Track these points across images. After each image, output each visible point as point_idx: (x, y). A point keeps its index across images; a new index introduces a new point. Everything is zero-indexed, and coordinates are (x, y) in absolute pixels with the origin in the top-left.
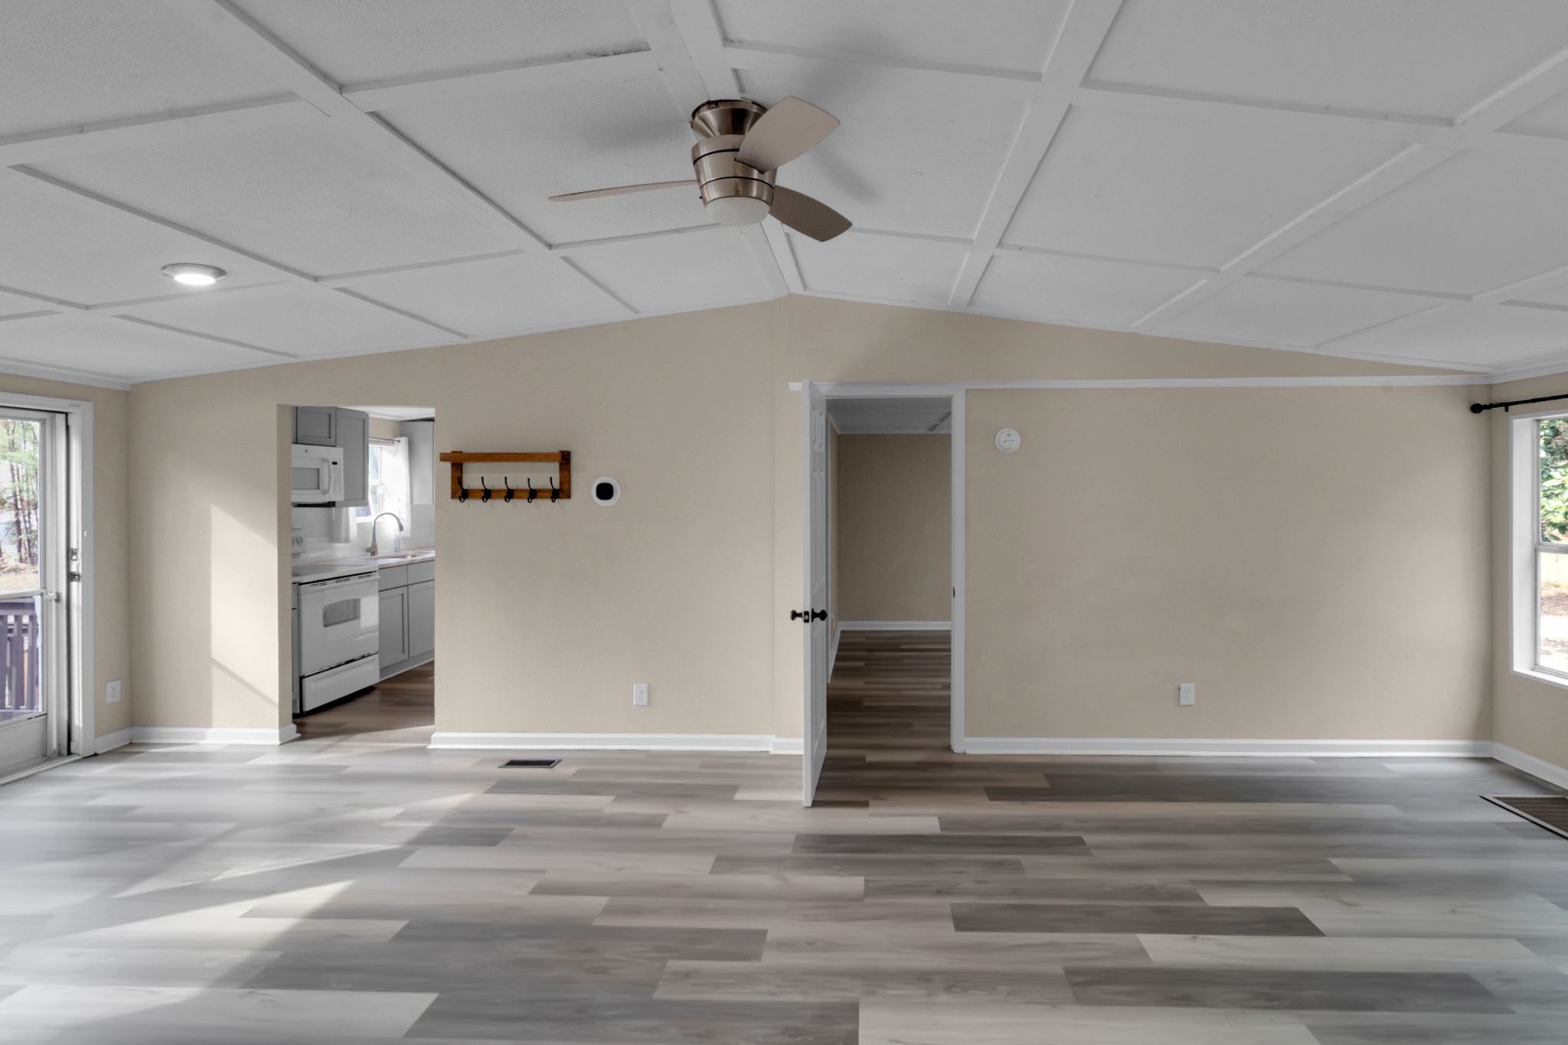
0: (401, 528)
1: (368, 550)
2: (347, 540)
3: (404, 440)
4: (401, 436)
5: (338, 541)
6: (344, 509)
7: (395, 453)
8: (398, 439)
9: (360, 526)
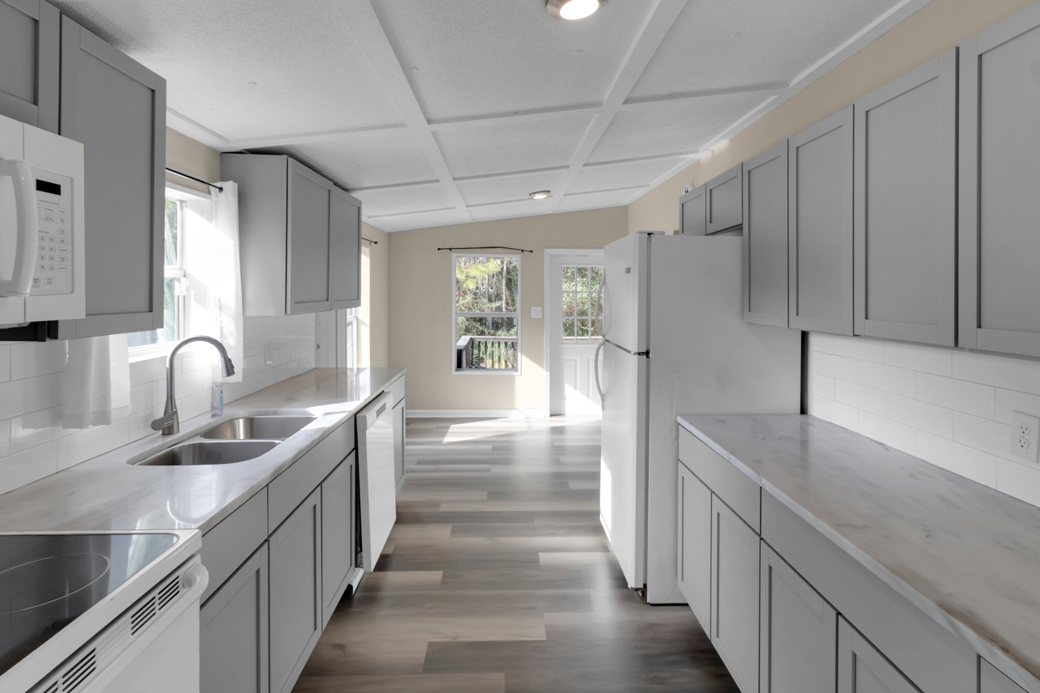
0: (229, 369)
1: (156, 425)
2: (103, 417)
3: (230, 187)
4: (224, 179)
5: (78, 422)
6: (95, 340)
7: (211, 215)
8: (219, 184)
9: (136, 369)
